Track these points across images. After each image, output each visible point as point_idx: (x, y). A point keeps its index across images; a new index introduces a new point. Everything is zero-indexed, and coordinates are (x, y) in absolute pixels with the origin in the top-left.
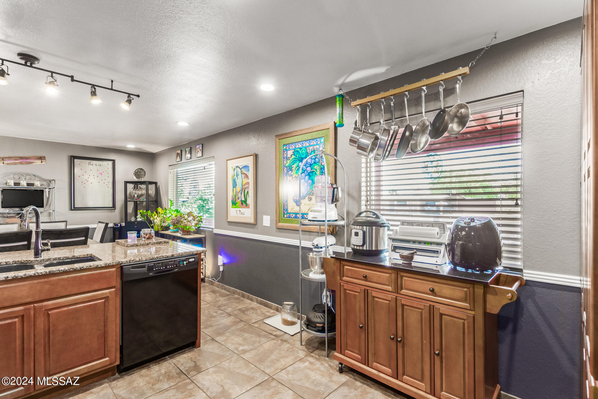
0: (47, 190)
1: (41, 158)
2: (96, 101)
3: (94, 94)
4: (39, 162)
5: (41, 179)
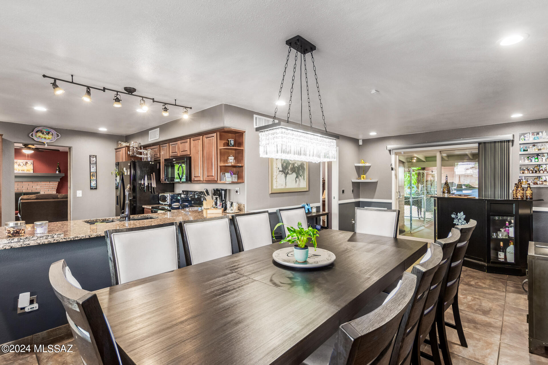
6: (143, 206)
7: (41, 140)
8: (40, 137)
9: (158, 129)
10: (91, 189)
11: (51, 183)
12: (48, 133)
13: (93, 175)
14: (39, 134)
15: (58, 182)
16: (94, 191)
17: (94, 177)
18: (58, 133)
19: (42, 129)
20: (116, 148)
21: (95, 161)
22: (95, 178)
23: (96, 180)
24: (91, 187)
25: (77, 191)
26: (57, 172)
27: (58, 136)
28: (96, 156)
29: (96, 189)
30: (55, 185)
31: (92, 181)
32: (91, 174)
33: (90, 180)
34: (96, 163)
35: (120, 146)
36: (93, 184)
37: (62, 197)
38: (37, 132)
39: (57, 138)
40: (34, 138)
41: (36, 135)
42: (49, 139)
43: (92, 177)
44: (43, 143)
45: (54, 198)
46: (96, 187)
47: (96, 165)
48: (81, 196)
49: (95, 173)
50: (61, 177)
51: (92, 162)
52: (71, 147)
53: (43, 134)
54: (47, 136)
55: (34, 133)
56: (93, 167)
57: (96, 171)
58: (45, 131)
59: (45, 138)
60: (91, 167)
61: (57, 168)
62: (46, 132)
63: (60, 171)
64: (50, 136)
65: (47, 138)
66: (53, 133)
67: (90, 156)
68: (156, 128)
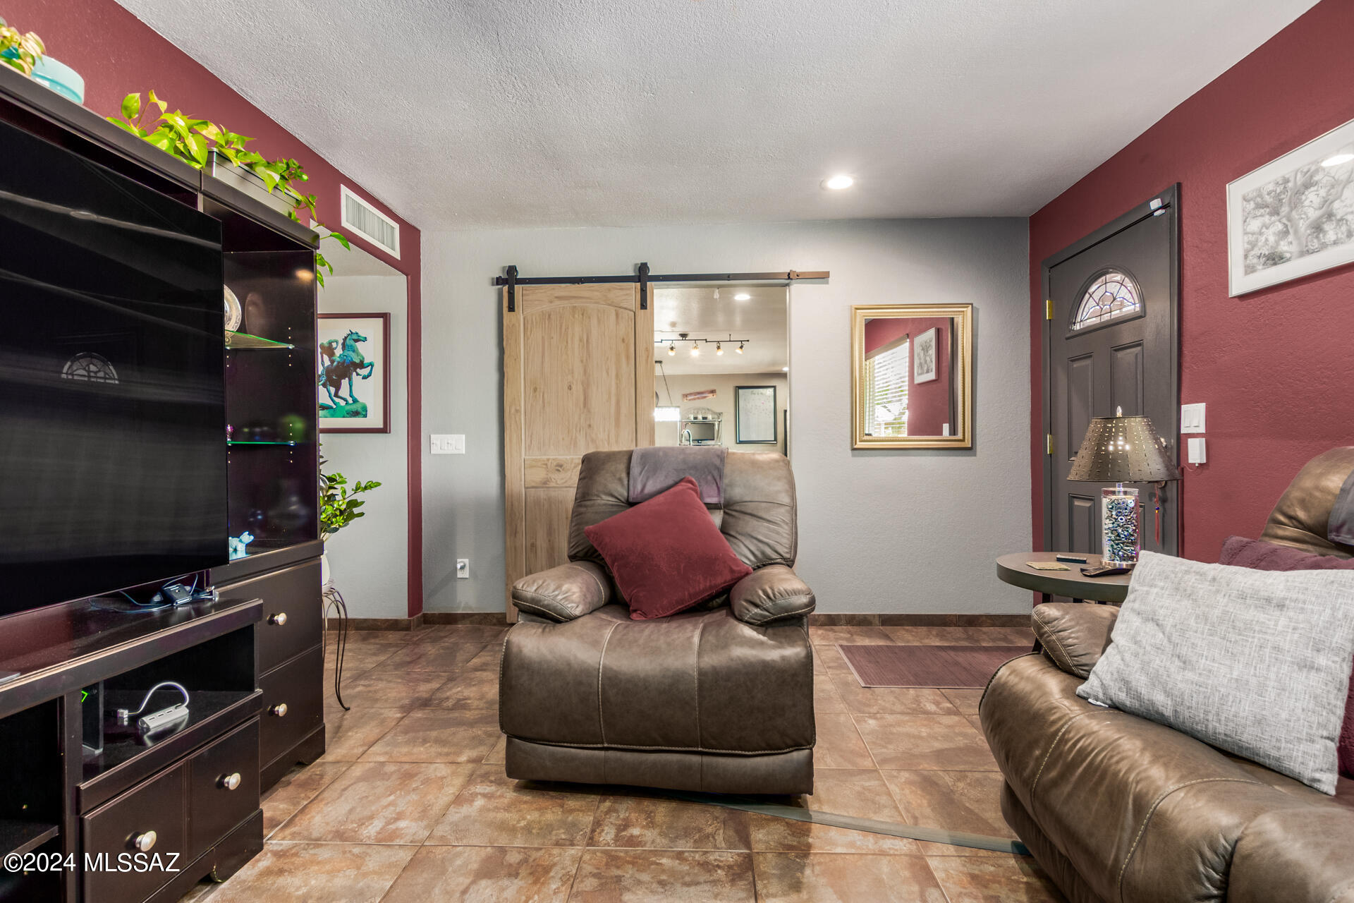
0: (716, 423)
1: (713, 392)
2: (720, 353)
3: (719, 348)
4: (711, 395)
5: (714, 413)
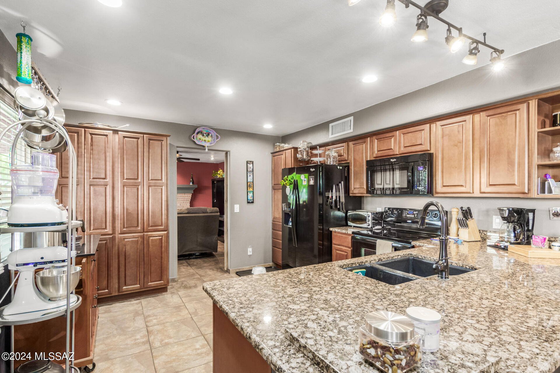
6: (331, 229)
7: (201, 143)
8: (200, 139)
9: (352, 118)
10: (248, 202)
11: (186, 195)
12: (208, 135)
13: (250, 186)
14: (200, 136)
15: (191, 194)
16: (250, 205)
17: (250, 188)
18: (218, 135)
19: (203, 130)
20: (272, 152)
21: (252, 168)
22: (252, 189)
23: (253, 192)
24: (248, 201)
25: (235, 205)
26: (191, 184)
27: (217, 137)
28: (253, 162)
29: (253, 202)
30: (189, 197)
31: (249, 193)
32: (249, 183)
33: (247, 192)
34: (253, 171)
35: (278, 148)
36: (250, 197)
37: (211, 211)
38: (198, 133)
39: (217, 140)
40: (195, 140)
41: (197, 137)
42: (209, 142)
43: (249, 188)
44: (204, 146)
45: (204, 213)
46: (253, 200)
47: (253, 173)
48: (238, 211)
49: (252, 183)
50: (194, 189)
51: (249, 170)
52: (229, 151)
53: (203, 135)
54: (207, 139)
55: (195, 134)
56: (250, 176)
57: (253, 181)
58: (205, 132)
59: (205, 141)
60: (248, 175)
61: (191, 180)
62: (206, 134)
63: (193, 183)
64: (209, 139)
65: (207, 141)
66: (213, 134)
67: (247, 162)
68: (349, 117)
